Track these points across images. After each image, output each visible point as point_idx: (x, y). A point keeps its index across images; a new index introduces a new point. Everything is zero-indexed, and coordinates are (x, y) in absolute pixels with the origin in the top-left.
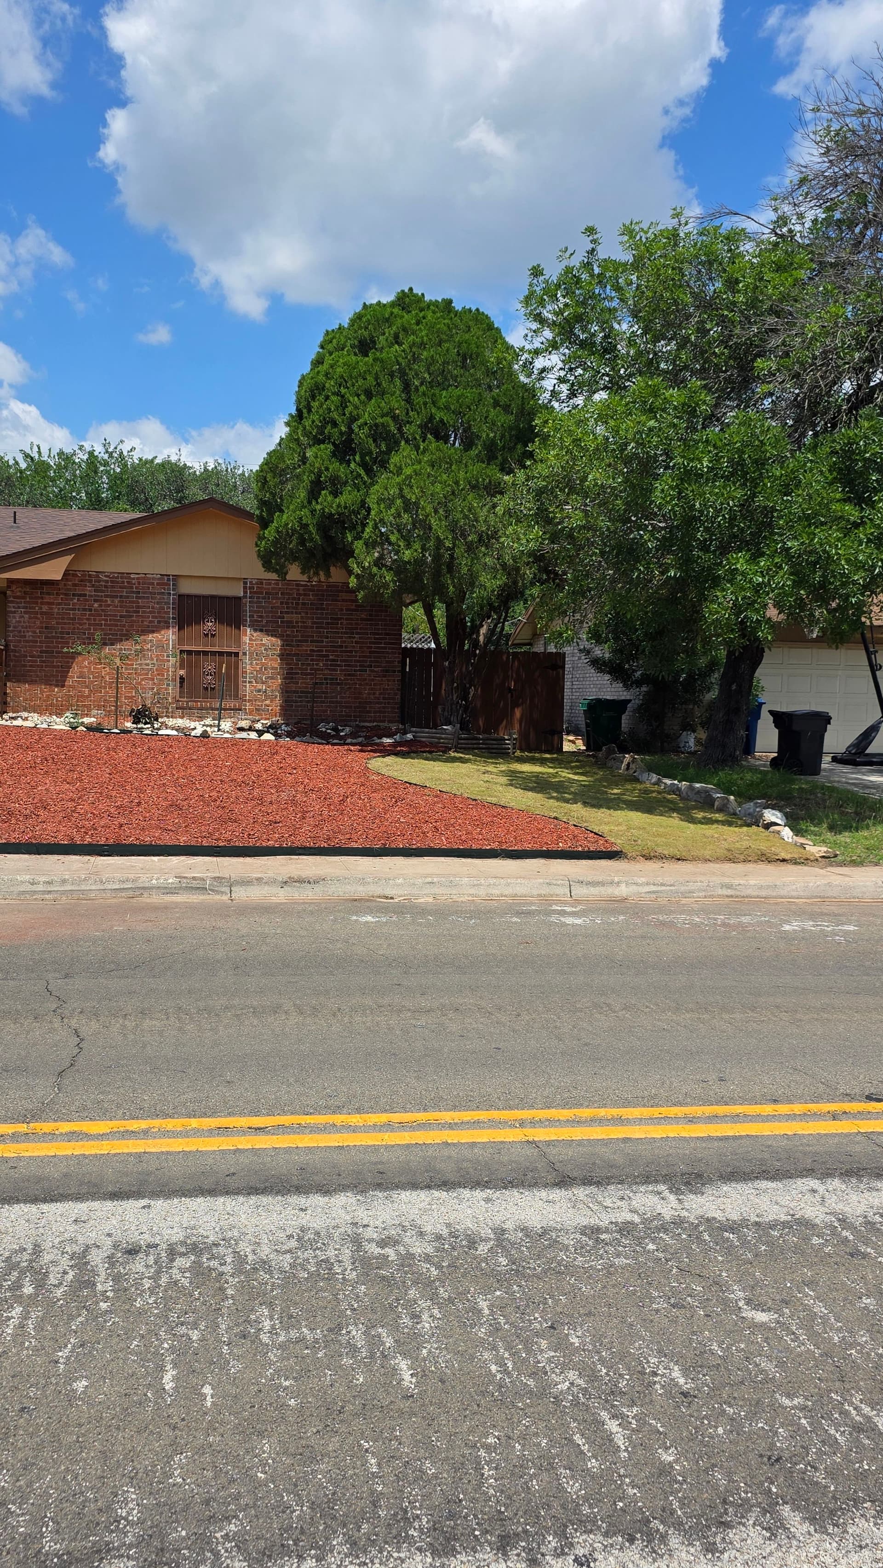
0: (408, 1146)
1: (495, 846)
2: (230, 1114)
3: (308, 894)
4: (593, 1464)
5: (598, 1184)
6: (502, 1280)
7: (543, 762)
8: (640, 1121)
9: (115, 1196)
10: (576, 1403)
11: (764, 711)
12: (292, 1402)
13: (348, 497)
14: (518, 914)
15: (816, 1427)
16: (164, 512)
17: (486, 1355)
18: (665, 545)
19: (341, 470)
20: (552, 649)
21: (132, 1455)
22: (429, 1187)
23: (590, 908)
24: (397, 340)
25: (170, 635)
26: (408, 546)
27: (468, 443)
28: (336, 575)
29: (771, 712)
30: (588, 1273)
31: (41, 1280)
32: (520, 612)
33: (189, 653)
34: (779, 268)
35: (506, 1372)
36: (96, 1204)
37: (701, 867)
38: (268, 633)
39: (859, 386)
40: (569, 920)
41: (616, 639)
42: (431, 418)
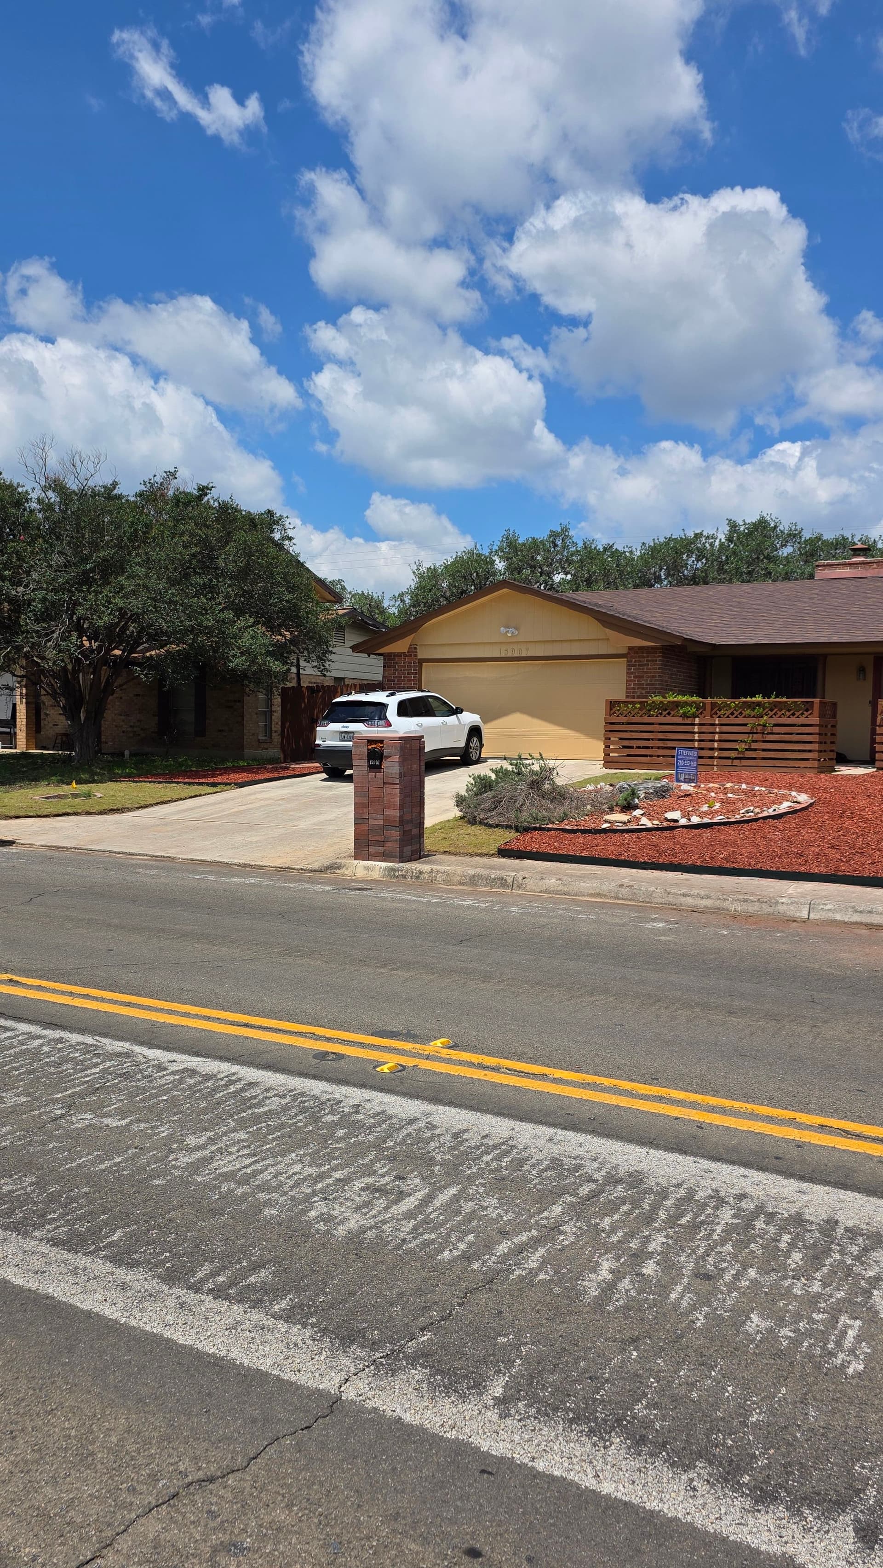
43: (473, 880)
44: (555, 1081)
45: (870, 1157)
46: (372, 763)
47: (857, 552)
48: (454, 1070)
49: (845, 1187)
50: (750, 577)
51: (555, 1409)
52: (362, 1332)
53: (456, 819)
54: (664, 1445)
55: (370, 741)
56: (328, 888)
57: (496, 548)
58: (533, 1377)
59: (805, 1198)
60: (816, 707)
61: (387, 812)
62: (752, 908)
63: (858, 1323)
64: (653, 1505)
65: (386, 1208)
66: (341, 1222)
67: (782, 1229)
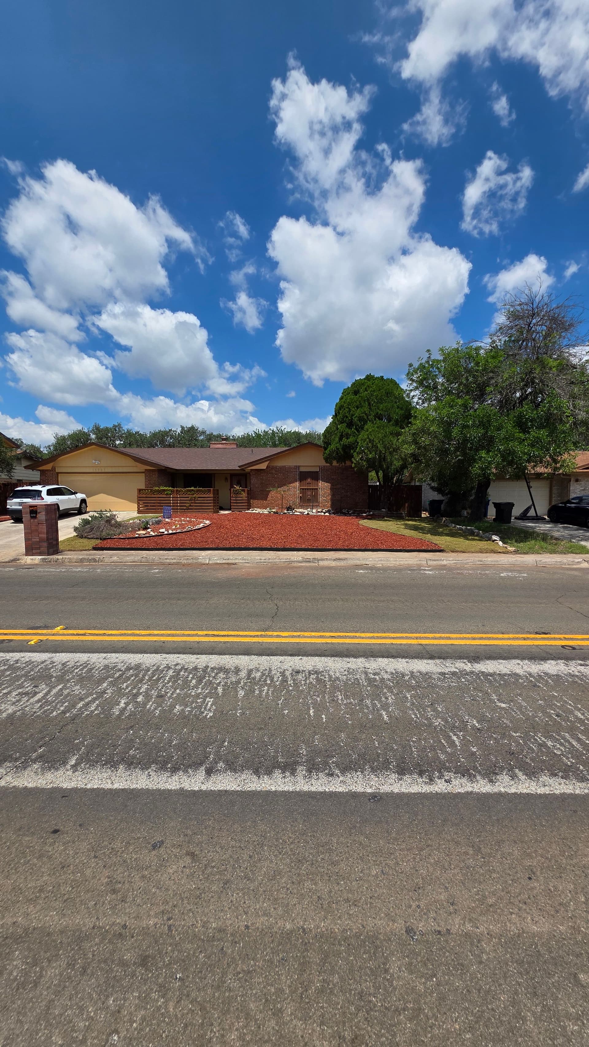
0: (380, 644)
1: (401, 548)
2: (324, 632)
3: (342, 563)
4: (448, 750)
5: (444, 659)
6: (413, 688)
7: (415, 521)
8: (456, 639)
9: (291, 655)
10: (441, 729)
11: (491, 503)
12: (350, 722)
13: (351, 439)
14: (410, 570)
15: (525, 743)
16: (294, 447)
17: (410, 712)
18: (457, 449)
19: (349, 431)
20: (417, 484)
21: (303, 734)
22: (388, 657)
23: (434, 568)
24: (366, 390)
25: (297, 484)
26: (371, 453)
27: (389, 420)
28: (348, 463)
29: (493, 503)
30: (442, 688)
31: (272, 680)
32: (406, 473)
33: (303, 489)
34: (493, 357)
35: (417, 718)
36: (286, 657)
37: (471, 555)
38: (327, 482)
39: (522, 394)
40: (427, 572)
41: (439, 480)
42: (377, 413)
43: (82, 561)
44: (109, 635)
45: (221, 642)
46: (32, 515)
47: (223, 440)
48: (64, 638)
49: (212, 654)
50: (189, 446)
51: (97, 762)
52: (11, 756)
53: (74, 536)
54: (140, 763)
55: (31, 506)
56: (12, 569)
57: (90, 429)
58: (88, 753)
59: (198, 660)
60: (212, 491)
61: (40, 535)
62: (190, 561)
63: (212, 699)
64: (134, 786)
65: (27, 701)
66: (5, 711)
67: (190, 673)
